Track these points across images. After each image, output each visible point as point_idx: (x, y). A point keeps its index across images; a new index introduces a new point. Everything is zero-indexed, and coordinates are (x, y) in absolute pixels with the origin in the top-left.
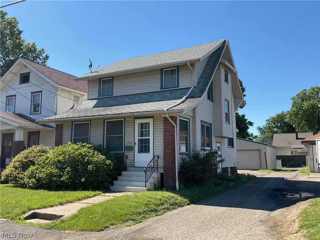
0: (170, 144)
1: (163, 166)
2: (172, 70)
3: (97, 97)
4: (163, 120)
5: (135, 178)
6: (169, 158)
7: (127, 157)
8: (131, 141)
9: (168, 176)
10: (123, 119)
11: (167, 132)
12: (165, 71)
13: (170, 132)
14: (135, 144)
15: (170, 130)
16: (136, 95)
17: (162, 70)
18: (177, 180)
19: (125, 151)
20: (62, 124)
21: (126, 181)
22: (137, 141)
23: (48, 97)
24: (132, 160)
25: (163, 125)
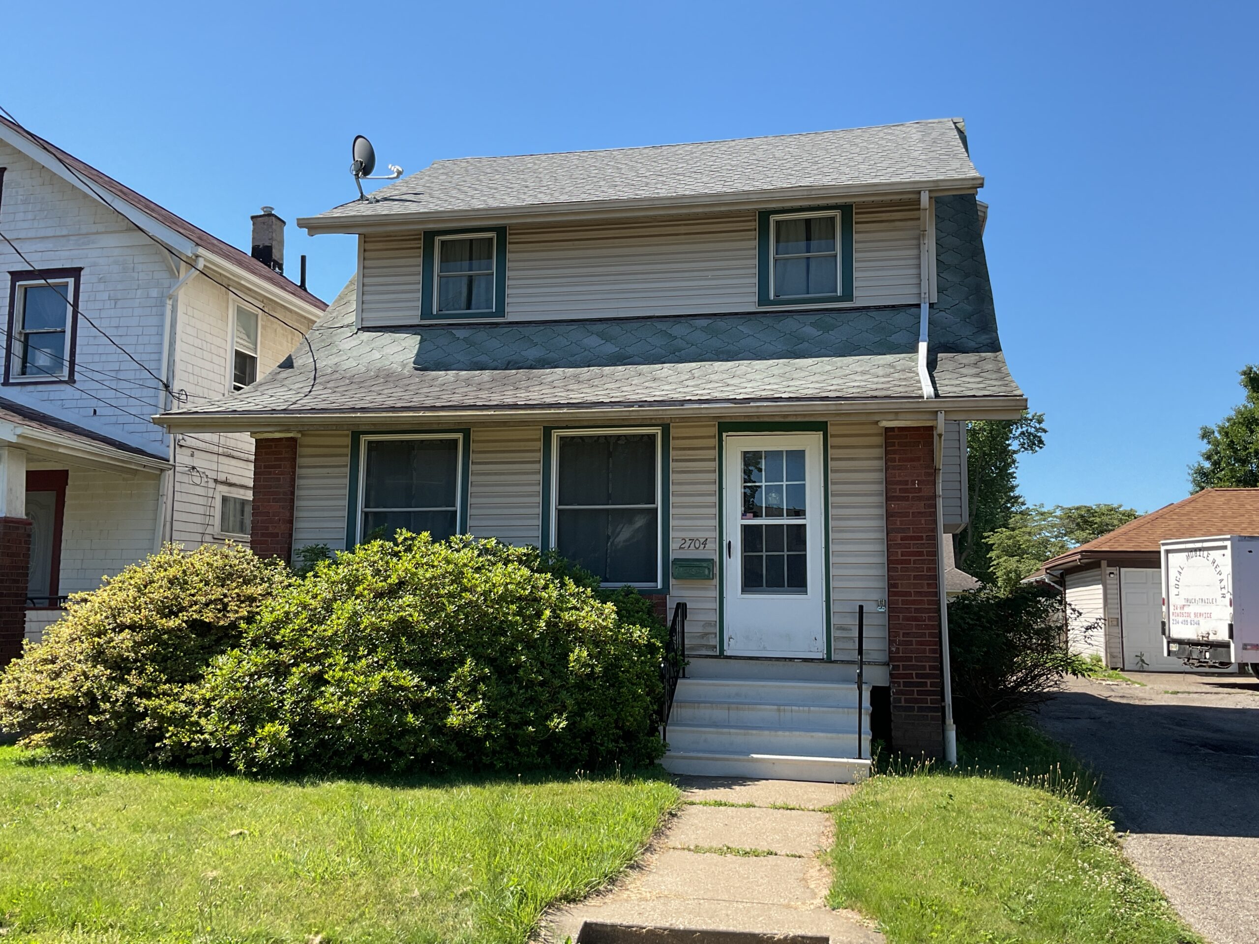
0: (920, 554)
1: (883, 657)
2: (808, 222)
3: (417, 321)
4: (880, 440)
5: (768, 712)
6: (916, 619)
7: (682, 608)
8: (702, 535)
9: (916, 701)
10: (658, 431)
11: (906, 499)
12: (778, 223)
13: (920, 499)
14: (723, 548)
15: (920, 490)
16: (635, 325)
17: (764, 216)
18: (950, 721)
19: (672, 581)
20: (293, 440)
21: (715, 725)
22: (734, 536)
23: (116, 300)
24: (708, 624)
25: (882, 463)
